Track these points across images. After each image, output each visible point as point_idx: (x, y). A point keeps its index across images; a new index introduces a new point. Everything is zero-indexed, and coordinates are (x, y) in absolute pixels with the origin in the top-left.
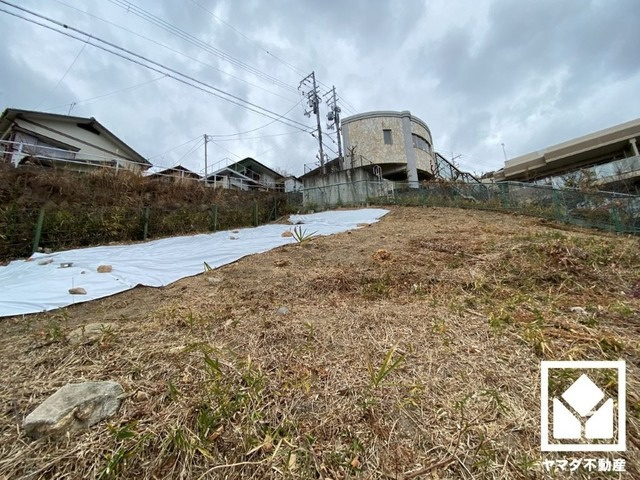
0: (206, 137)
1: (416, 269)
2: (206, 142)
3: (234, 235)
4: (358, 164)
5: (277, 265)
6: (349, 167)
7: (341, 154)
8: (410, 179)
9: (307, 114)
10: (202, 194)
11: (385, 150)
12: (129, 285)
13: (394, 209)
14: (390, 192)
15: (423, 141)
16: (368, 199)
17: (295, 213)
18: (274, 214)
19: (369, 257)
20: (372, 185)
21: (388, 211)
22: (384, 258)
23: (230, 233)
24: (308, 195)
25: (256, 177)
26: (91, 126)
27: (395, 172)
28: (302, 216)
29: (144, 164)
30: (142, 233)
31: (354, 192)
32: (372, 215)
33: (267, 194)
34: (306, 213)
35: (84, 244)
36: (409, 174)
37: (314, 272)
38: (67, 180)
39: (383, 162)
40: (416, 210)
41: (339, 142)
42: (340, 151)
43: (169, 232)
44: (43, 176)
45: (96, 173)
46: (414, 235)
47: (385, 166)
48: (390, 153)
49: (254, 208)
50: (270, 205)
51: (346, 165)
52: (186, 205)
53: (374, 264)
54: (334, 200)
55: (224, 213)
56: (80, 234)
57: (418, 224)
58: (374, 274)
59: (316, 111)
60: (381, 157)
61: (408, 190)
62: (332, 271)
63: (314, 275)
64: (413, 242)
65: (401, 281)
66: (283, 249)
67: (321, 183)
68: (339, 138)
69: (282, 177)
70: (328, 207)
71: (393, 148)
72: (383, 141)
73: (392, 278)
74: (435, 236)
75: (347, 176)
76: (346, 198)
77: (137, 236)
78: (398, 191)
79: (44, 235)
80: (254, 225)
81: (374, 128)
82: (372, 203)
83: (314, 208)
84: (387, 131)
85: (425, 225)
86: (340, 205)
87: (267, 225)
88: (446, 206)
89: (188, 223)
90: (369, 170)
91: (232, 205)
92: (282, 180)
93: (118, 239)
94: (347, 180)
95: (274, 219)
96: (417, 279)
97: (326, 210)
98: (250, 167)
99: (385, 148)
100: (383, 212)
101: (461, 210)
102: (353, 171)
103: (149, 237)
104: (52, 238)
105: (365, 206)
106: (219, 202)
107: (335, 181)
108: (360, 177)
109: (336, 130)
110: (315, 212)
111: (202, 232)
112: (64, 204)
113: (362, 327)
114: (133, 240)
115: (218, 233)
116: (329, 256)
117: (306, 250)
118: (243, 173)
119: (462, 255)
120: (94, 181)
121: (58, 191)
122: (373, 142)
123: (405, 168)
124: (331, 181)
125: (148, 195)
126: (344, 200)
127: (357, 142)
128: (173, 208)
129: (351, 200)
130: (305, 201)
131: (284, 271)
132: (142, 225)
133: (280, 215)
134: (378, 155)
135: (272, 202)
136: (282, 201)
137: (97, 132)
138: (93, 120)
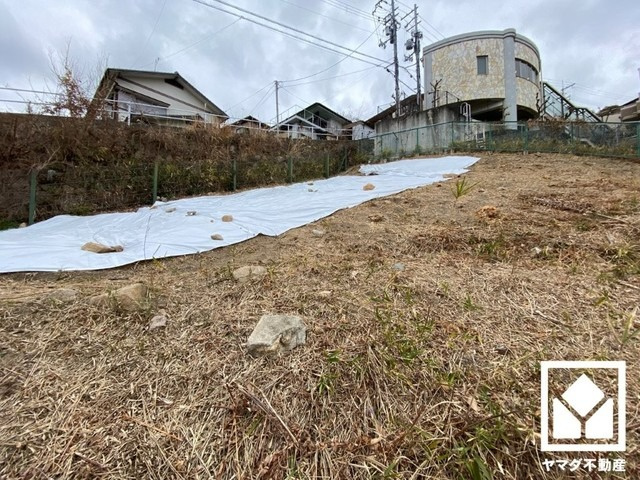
0: (277, 83)
1: (534, 230)
2: (277, 89)
3: (311, 187)
4: (443, 102)
5: (372, 221)
6: (431, 106)
7: (419, 91)
8: (507, 118)
9: (382, 45)
10: (278, 145)
11: (477, 83)
12: (252, 234)
13: (486, 156)
14: (480, 135)
15: (529, 68)
16: (454, 144)
17: (365, 162)
18: (344, 165)
19: (471, 214)
20: (458, 128)
21: (479, 159)
22: (492, 217)
23: (305, 185)
24: (381, 142)
25: (324, 125)
26: (175, 81)
27: (488, 111)
28: (375, 166)
29: (221, 115)
30: (232, 185)
31: (436, 138)
32: (459, 164)
33: (336, 142)
34: (378, 162)
35: (189, 194)
36: (506, 112)
37: (412, 229)
38: (170, 136)
39: (473, 98)
40: (513, 157)
41: (419, 77)
42: (419, 86)
43: (253, 184)
44: (151, 132)
45: (190, 128)
46: (522, 189)
47: (475, 103)
48: (483, 85)
49: (325, 158)
50: (339, 155)
51: (427, 105)
52: (265, 157)
54: (410, 146)
55: (297, 164)
56: (185, 186)
57: (519, 175)
58: (483, 234)
59: (393, 40)
60: (471, 92)
61: (504, 132)
63: (414, 232)
64: (523, 198)
65: (516, 242)
66: (372, 203)
67: (396, 128)
68: (418, 70)
69: (350, 122)
70: (404, 155)
71: (488, 79)
72: (476, 71)
73: (506, 238)
74: (551, 191)
75: (428, 117)
76: (425, 144)
77: (228, 187)
78: (491, 134)
79: (159, 186)
80: (326, 176)
81: (466, 55)
82: (457, 149)
83: (387, 157)
84: (482, 58)
85: (529, 176)
86: (418, 153)
87: (338, 176)
88: (554, 152)
89: (268, 175)
90: (455, 109)
91: (305, 155)
92: (350, 126)
93: (214, 190)
94: (428, 122)
95: (343, 170)
96: (538, 242)
97: (400, 158)
98: (317, 113)
99: (477, 80)
100: (472, 160)
101: (575, 158)
102: (436, 111)
103: (238, 188)
104: (166, 189)
105: (449, 152)
106: (295, 152)
107: (414, 125)
108: (444, 118)
109: (415, 61)
110: (388, 161)
111: (280, 183)
112: (169, 158)
113: (497, 290)
114: (226, 191)
115: (294, 185)
116: (424, 211)
117: (395, 205)
118: (310, 120)
119: (594, 215)
120: (190, 136)
121: (163, 146)
122: (463, 73)
123: (501, 104)
124: (409, 125)
125: (233, 148)
126: (424, 147)
127: (442, 75)
128: (255, 160)
129: (431, 146)
130: (377, 150)
131: (381, 226)
132: (232, 177)
133: (351, 165)
134: (467, 89)
135: (343, 152)
136: (352, 150)
137: (181, 87)
138: (177, 75)
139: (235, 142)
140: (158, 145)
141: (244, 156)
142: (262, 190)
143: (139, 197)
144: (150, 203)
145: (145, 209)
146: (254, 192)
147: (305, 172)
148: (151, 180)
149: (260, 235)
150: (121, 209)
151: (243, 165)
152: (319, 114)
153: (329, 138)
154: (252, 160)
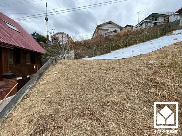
0: (138, 13)
2: (138, 14)
3: (152, 42)
10: (140, 32)
18: (165, 32)
23: (149, 42)
25: (156, 20)
30: (127, 45)
33: (162, 25)
35: (117, 49)
38: (112, 37)
43: (132, 44)
49: (157, 32)
50: (164, 29)
52: (135, 36)
55: (146, 36)
56: (116, 47)
69: (168, 15)
80: (157, 38)
87: (163, 37)
89: (136, 41)
91: (149, 32)
92: (168, 17)
93: (122, 47)
95: (165, 34)
103: (128, 46)
104: (113, 49)
106: (146, 33)
111: (140, 43)
114: (125, 47)
115: (145, 43)
120: (116, 36)
125: (126, 36)
132: (127, 43)
133: (168, 32)
136: (169, 26)
137: (111, 24)
138: (110, 21)
139: (127, 34)
140: (110, 39)
141: (129, 37)
142: (135, 46)
143: (108, 51)
144: (110, 52)
146: (132, 46)
147: (149, 38)
148: (110, 47)
149: (142, 54)
150: (105, 54)
151: (129, 40)
152: (154, 17)
153: (158, 24)
154: (131, 38)
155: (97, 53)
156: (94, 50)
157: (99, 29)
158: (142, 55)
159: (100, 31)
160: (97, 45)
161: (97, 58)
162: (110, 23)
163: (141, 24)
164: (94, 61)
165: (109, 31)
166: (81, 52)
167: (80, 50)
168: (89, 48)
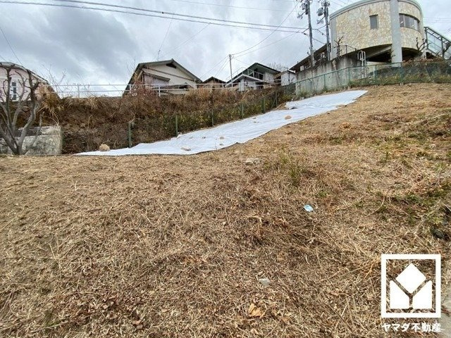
0: (230, 56)
2: (230, 60)
3: (255, 120)
4: (343, 52)
5: (286, 134)
6: (335, 56)
7: (328, 41)
9: (300, 16)
10: (234, 96)
11: (371, 36)
13: (372, 89)
14: (372, 74)
15: (411, 18)
16: (350, 83)
17: (289, 100)
18: (275, 103)
19: (337, 127)
21: (365, 92)
23: (251, 119)
24: (300, 86)
27: (380, 55)
28: (295, 102)
30: (211, 123)
31: (338, 78)
32: (350, 97)
33: (270, 89)
34: (298, 99)
35: (192, 130)
36: (393, 54)
38: (179, 101)
39: (367, 47)
41: (328, 34)
43: (222, 121)
47: (367, 50)
48: (375, 36)
49: (263, 101)
50: (272, 97)
51: (333, 55)
52: (227, 105)
53: (340, 131)
54: (320, 87)
55: (246, 107)
56: (189, 126)
58: (338, 136)
59: (307, 12)
60: (366, 42)
62: (314, 135)
64: (370, 117)
66: (288, 126)
67: (310, 75)
68: (327, 30)
69: (279, 72)
70: (315, 93)
71: (378, 31)
72: (369, 27)
75: (332, 65)
76: (331, 83)
77: (210, 125)
78: (379, 72)
80: (263, 112)
81: (361, 16)
82: (353, 86)
83: (304, 96)
84: (374, 17)
86: (326, 91)
87: (271, 112)
88: (422, 82)
89: (230, 115)
90: (353, 57)
91: (250, 100)
92: (279, 75)
93: (203, 127)
94: (333, 68)
95: (275, 107)
97: (313, 95)
98: (256, 70)
99: (370, 33)
100: (361, 93)
101: (435, 85)
102: (338, 60)
103: (214, 125)
104: (181, 128)
105: (346, 89)
106: (244, 100)
107: (323, 72)
108: (344, 65)
109: (325, 23)
110: (305, 98)
111: (237, 120)
112: (180, 112)
115: (245, 120)
117: (300, 126)
118: (252, 75)
119: (397, 123)
122: (359, 29)
123: (389, 48)
124: (319, 73)
125: (210, 102)
126: (329, 86)
127: (344, 33)
128: (221, 108)
129: (335, 85)
130: (297, 91)
131: (290, 136)
132: (211, 118)
133: (280, 103)
134: (363, 41)
135: (274, 95)
136: (280, 93)
137: (175, 67)
138: (173, 61)
139: (211, 99)
140: (174, 105)
141: (216, 106)
142: (227, 124)
143: (171, 133)
144: (175, 135)
145: (174, 139)
146: (223, 126)
147: (251, 112)
148: (174, 124)
149: (237, 143)
150: (164, 140)
151: (216, 112)
152: (257, 70)
153: (265, 87)
154: (220, 107)
155: (142, 138)
156: (132, 129)
157: (144, 74)
158: (238, 145)
159: (146, 78)
160: (140, 116)
161: (141, 149)
162: (172, 64)
163: (237, 81)
164: (128, 159)
165: (170, 84)
166: (88, 130)
167: (83, 125)
168: (114, 120)
